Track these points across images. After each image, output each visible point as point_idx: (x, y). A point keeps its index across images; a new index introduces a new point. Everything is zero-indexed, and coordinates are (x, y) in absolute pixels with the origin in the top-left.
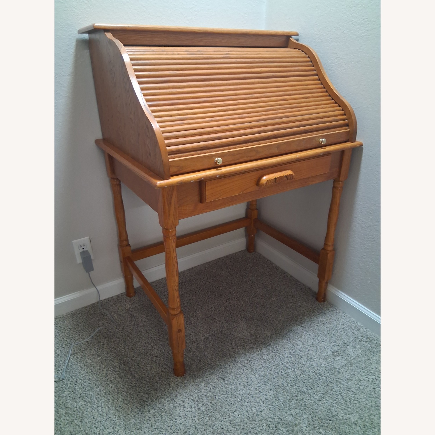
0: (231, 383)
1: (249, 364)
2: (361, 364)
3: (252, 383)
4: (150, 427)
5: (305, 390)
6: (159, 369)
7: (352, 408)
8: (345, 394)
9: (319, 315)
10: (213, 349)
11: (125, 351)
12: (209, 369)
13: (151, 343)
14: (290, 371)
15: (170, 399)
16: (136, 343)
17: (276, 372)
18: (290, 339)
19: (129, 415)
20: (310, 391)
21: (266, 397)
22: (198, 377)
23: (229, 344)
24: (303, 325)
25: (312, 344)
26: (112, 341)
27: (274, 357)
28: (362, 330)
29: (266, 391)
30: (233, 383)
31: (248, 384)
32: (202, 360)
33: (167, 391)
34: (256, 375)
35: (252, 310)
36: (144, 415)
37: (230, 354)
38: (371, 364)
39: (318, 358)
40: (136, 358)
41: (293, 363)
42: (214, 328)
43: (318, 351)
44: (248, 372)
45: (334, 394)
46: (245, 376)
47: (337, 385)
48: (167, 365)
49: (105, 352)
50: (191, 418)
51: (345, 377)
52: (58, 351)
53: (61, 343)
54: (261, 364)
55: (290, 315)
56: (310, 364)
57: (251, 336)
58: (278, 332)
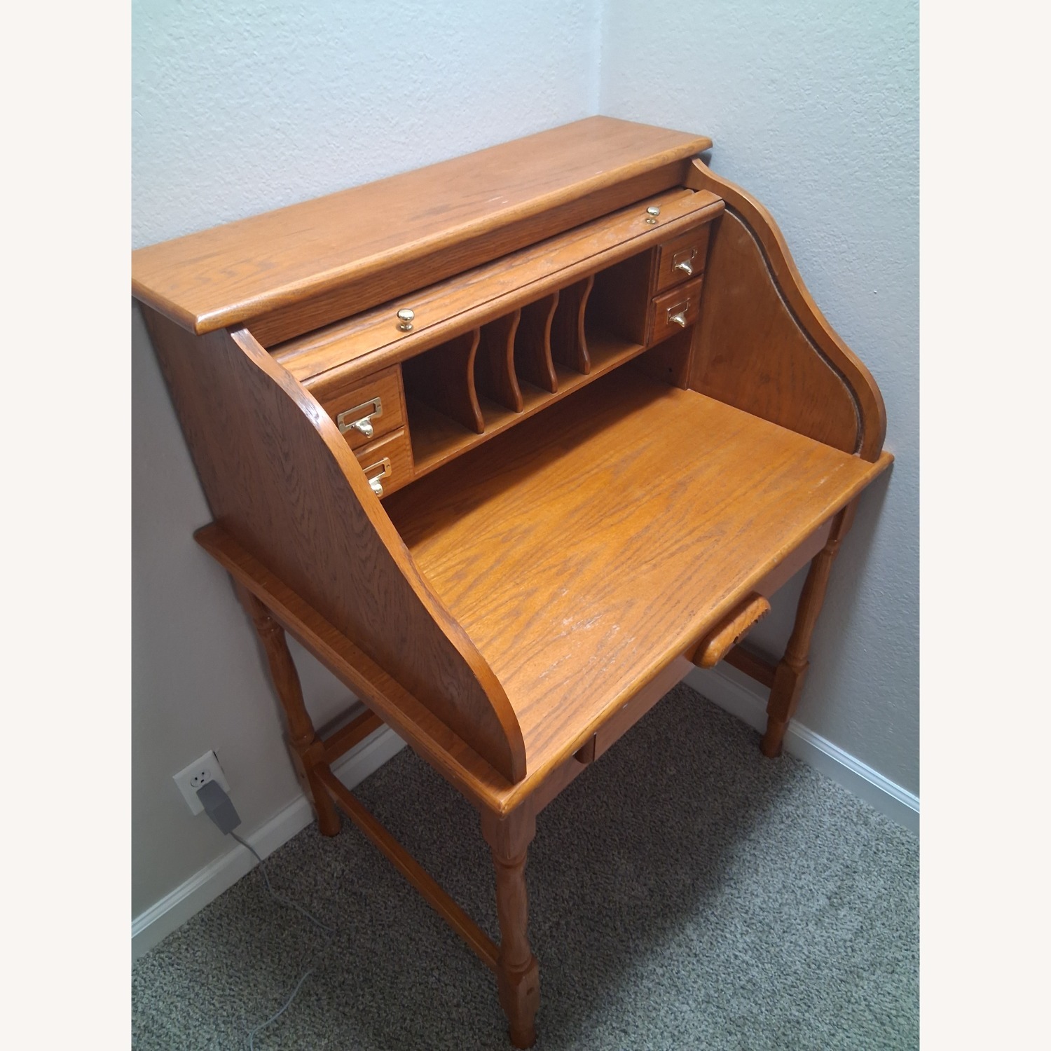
0: (645, 1038)
1: (667, 975)
2: (890, 916)
3: (688, 1027)
5: (797, 1014)
6: (476, 1040)
7: (898, 1037)
8: (877, 1006)
9: (778, 796)
10: (580, 954)
11: (379, 1008)
12: (586, 1013)
13: (432, 969)
14: (754, 972)
16: (397, 978)
17: (728, 984)
18: (735, 883)
20: (807, 1014)
22: (568, 1041)
23: (609, 930)
24: (753, 836)
25: (784, 887)
26: (336, 984)
27: (715, 943)
28: (873, 819)
29: (720, 1037)
30: (648, 1036)
31: (679, 1032)
32: (563, 993)
34: (690, 1002)
35: (634, 817)
37: (619, 958)
38: (910, 911)
39: (804, 922)
40: (412, 1020)
41: (757, 950)
42: (563, 891)
43: (801, 903)
44: (672, 999)
45: (856, 1010)
46: (667, 1012)
47: (857, 986)
48: (490, 1024)
49: (330, 1021)
51: (867, 960)
52: (212, 1045)
53: (212, 1020)
54: (694, 970)
55: (718, 813)
56: (791, 942)
57: (652, 896)
58: (705, 870)
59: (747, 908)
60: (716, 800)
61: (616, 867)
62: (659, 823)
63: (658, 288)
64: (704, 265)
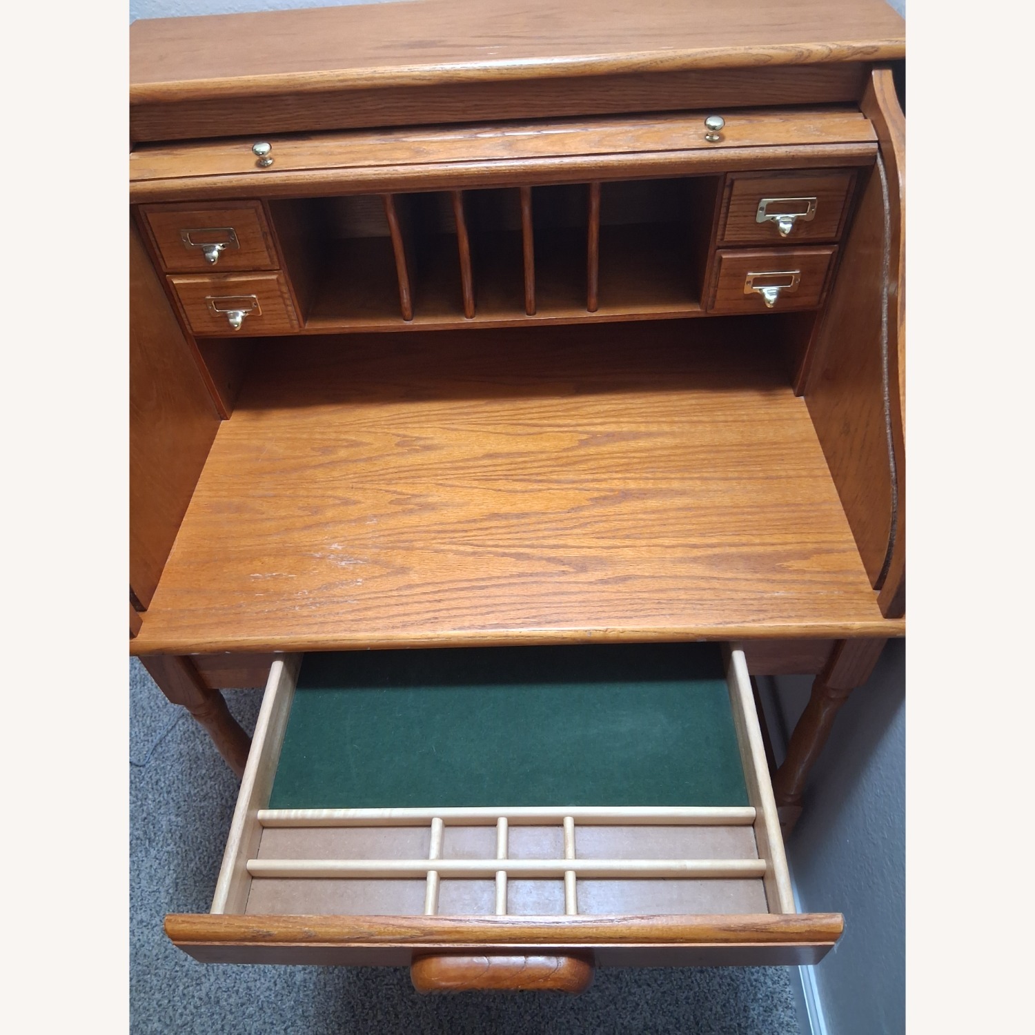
63: (727, 238)
64: (837, 232)
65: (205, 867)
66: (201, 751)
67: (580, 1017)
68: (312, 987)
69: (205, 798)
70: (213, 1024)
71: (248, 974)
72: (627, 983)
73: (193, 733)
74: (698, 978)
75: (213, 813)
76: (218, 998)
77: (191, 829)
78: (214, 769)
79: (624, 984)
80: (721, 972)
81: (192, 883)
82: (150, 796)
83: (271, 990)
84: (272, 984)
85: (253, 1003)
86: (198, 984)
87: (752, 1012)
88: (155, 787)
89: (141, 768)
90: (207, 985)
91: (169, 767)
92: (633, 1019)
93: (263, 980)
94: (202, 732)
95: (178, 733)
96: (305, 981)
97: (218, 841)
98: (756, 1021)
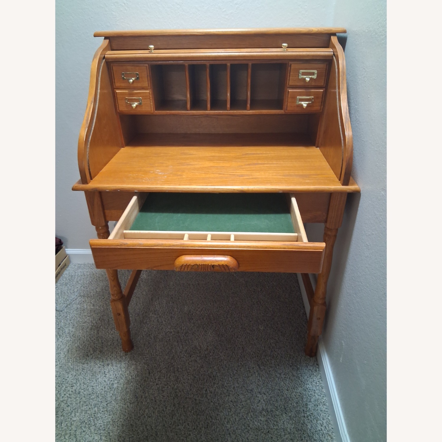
4: (74, 376)
9: (290, 366)
15: (102, 364)
19: (71, 358)
20: (203, 429)
21: (165, 409)
22: (134, 360)
23: (181, 347)
24: (262, 367)
25: (251, 390)
32: (149, 348)
33: (106, 357)
35: (230, 328)
36: (78, 365)
39: (243, 406)
42: (184, 327)
49: (99, 305)
50: (102, 387)
55: (260, 351)
56: (229, 406)
57: (205, 351)
58: (231, 360)
59: (229, 383)
60: (265, 347)
61: (206, 334)
62: (236, 336)
63: (290, 84)
64: (324, 83)
65: (81, 345)
66: (86, 307)
67: (235, 404)
68: (120, 389)
69: (85, 322)
70: (76, 401)
71: (94, 384)
72: (255, 392)
73: (84, 301)
74: (286, 392)
75: (88, 328)
76: (80, 391)
77: (78, 333)
78: (90, 314)
79: (254, 393)
80: (296, 391)
81: (75, 351)
82: (62, 321)
83: (102, 390)
84: (103, 388)
85: (94, 394)
86: (72, 386)
87: (309, 406)
88: (65, 318)
89: (61, 312)
90: (76, 387)
91: (72, 312)
92: (258, 406)
93: (100, 386)
94: (87, 301)
95: (77, 301)
96: (118, 387)
97: (88, 337)
98: (311, 409)
